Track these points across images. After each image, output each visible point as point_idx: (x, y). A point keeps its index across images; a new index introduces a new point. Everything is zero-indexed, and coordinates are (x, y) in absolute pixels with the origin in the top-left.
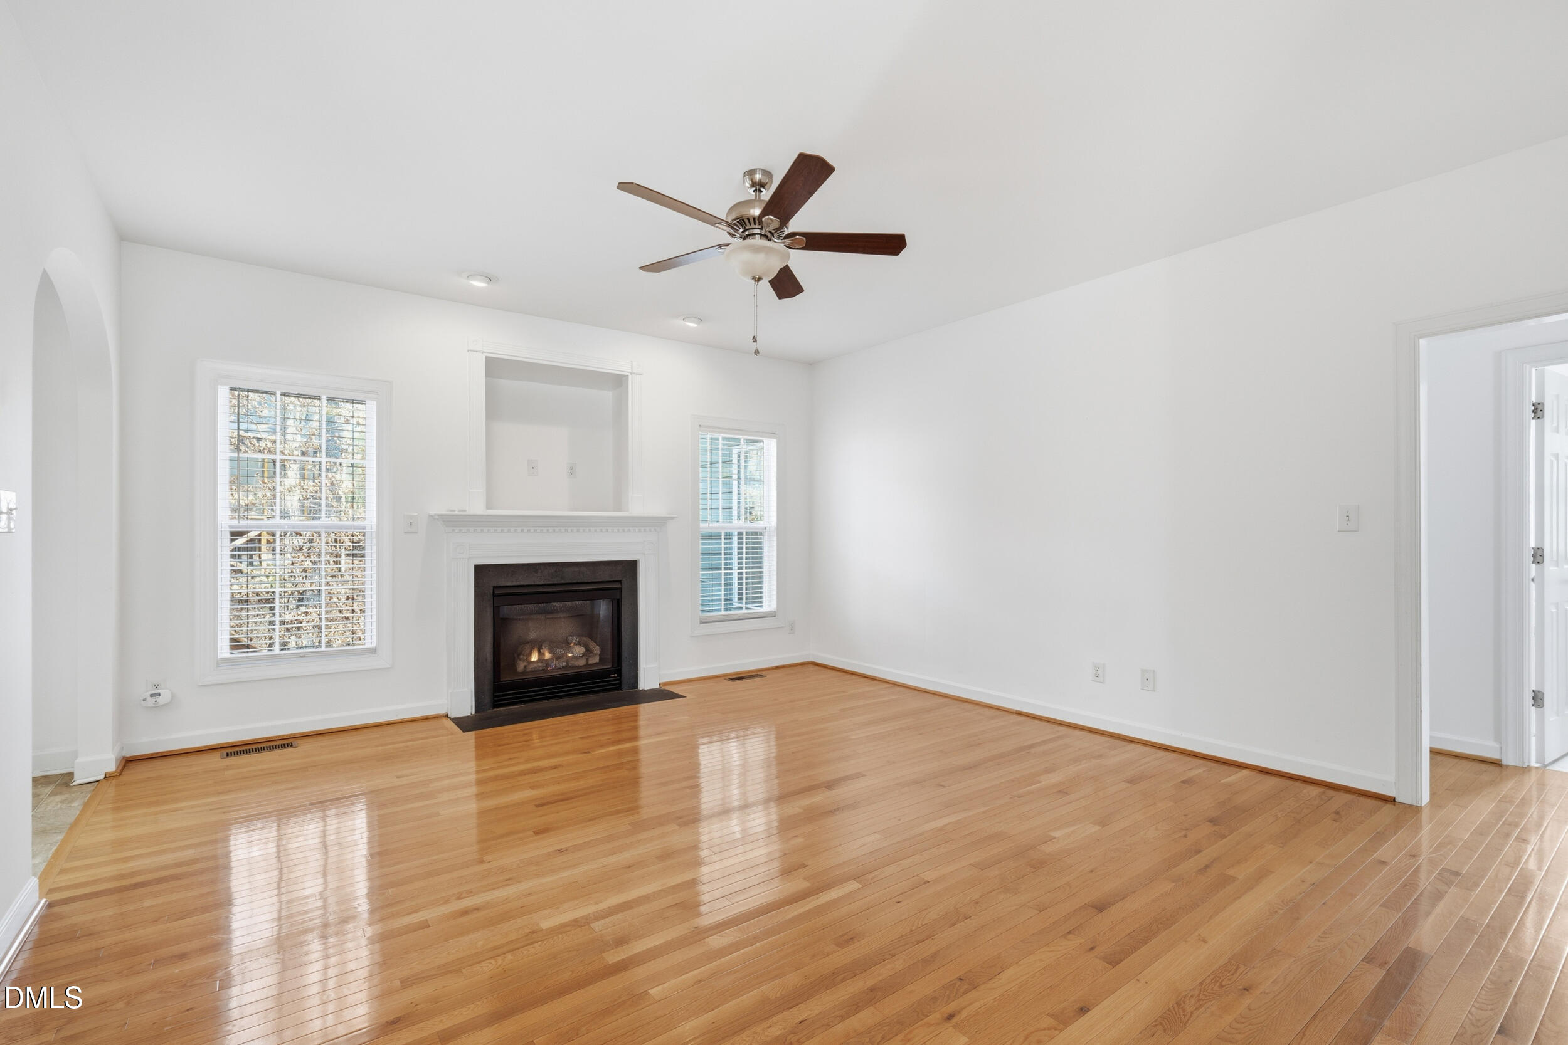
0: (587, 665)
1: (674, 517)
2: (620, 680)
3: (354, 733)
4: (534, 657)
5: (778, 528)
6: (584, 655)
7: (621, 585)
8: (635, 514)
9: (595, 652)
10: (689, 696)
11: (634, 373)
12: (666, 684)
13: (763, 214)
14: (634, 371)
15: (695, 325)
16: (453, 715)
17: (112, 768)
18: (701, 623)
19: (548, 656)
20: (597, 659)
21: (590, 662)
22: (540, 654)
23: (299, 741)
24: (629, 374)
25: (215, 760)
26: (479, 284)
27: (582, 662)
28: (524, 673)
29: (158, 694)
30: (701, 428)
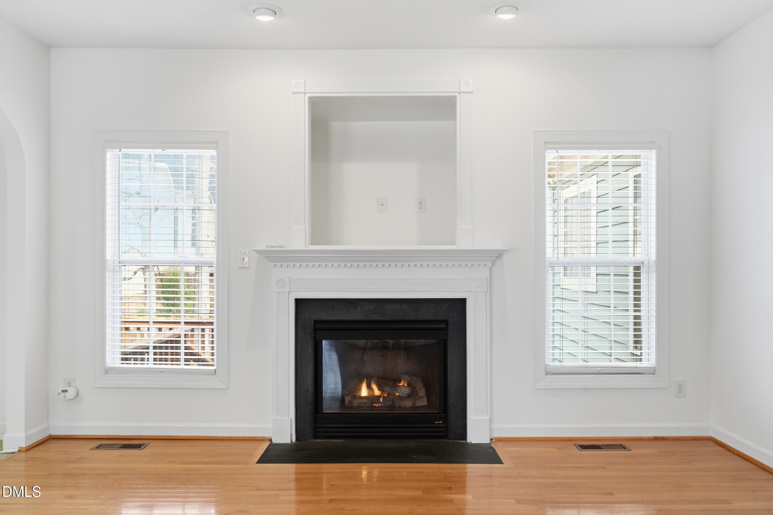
0: (414, 407)
1: (508, 250)
2: (446, 427)
4: (364, 392)
5: (658, 262)
6: (411, 396)
7: (447, 325)
8: (464, 248)
9: (421, 394)
11: (463, 93)
14: (463, 89)
18: (547, 373)
19: (377, 392)
20: (424, 402)
21: (415, 405)
22: (369, 387)
23: (151, 444)
24: (457, 94)
26: (266, 18)
27: (408, 403)
28: (351, 407)
29: (66, 391)
30: (547, 146)
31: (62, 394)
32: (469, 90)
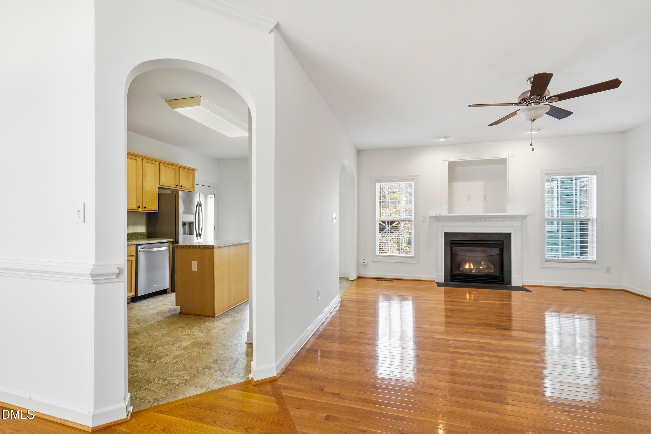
0: (488, 273)
1: (529, 215)
2: (503, 280)
3: (408, 281)
4: (467, 266)
5: (597, 219)
6: (487, 268)
7: (503, 242)
8: (509, 214)
9: (492, 268)
10: (534, 292)
11: (509, 157)
12: (526, 286)
13: (531, 95)
14: (509, 156)
15: (536, 132)
16: (437, 282)
17: (355, 278)
18: (546, 262)
19: (472, 267)
20: (493, 271)
21: (489, 272)
22: (469, 265)
23: (394, 280)
24: (507, 158)
25: (375, 281)
26: (442, 140)
27: (486, 271)
28: (462, 271)
29: (364, 262)
30: (546, 175)
31: (363, 263)
32: (512, 156)
